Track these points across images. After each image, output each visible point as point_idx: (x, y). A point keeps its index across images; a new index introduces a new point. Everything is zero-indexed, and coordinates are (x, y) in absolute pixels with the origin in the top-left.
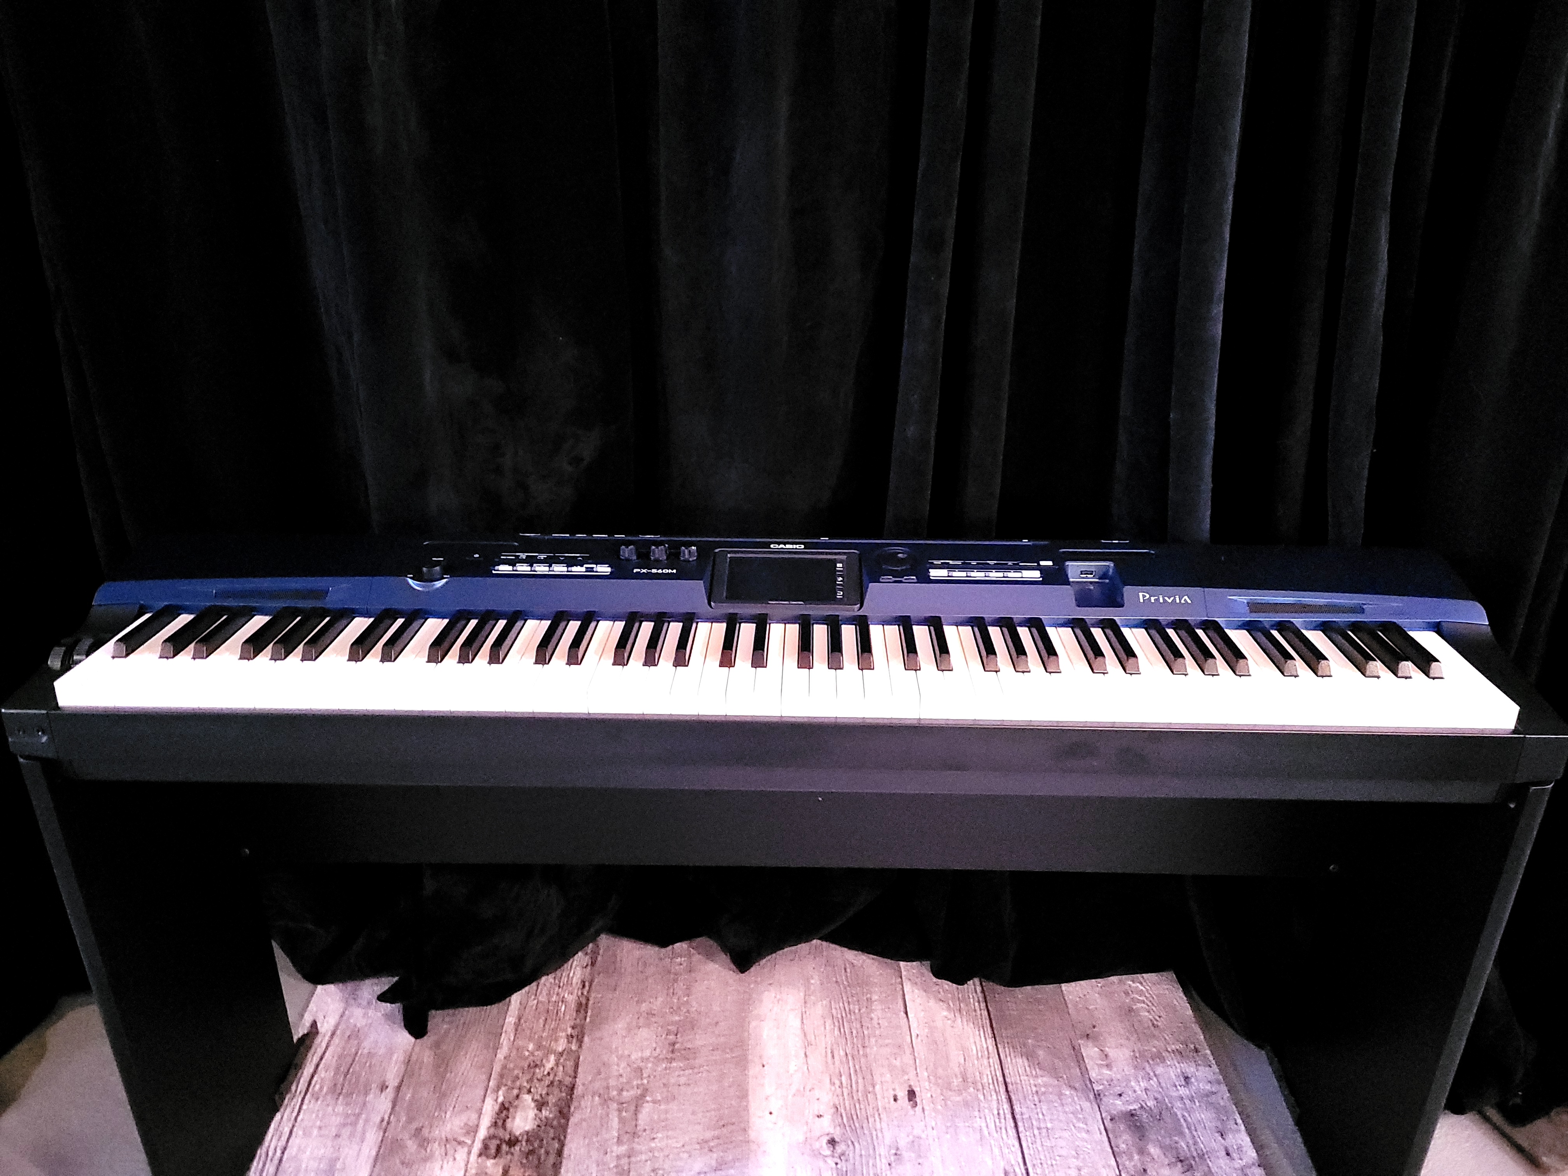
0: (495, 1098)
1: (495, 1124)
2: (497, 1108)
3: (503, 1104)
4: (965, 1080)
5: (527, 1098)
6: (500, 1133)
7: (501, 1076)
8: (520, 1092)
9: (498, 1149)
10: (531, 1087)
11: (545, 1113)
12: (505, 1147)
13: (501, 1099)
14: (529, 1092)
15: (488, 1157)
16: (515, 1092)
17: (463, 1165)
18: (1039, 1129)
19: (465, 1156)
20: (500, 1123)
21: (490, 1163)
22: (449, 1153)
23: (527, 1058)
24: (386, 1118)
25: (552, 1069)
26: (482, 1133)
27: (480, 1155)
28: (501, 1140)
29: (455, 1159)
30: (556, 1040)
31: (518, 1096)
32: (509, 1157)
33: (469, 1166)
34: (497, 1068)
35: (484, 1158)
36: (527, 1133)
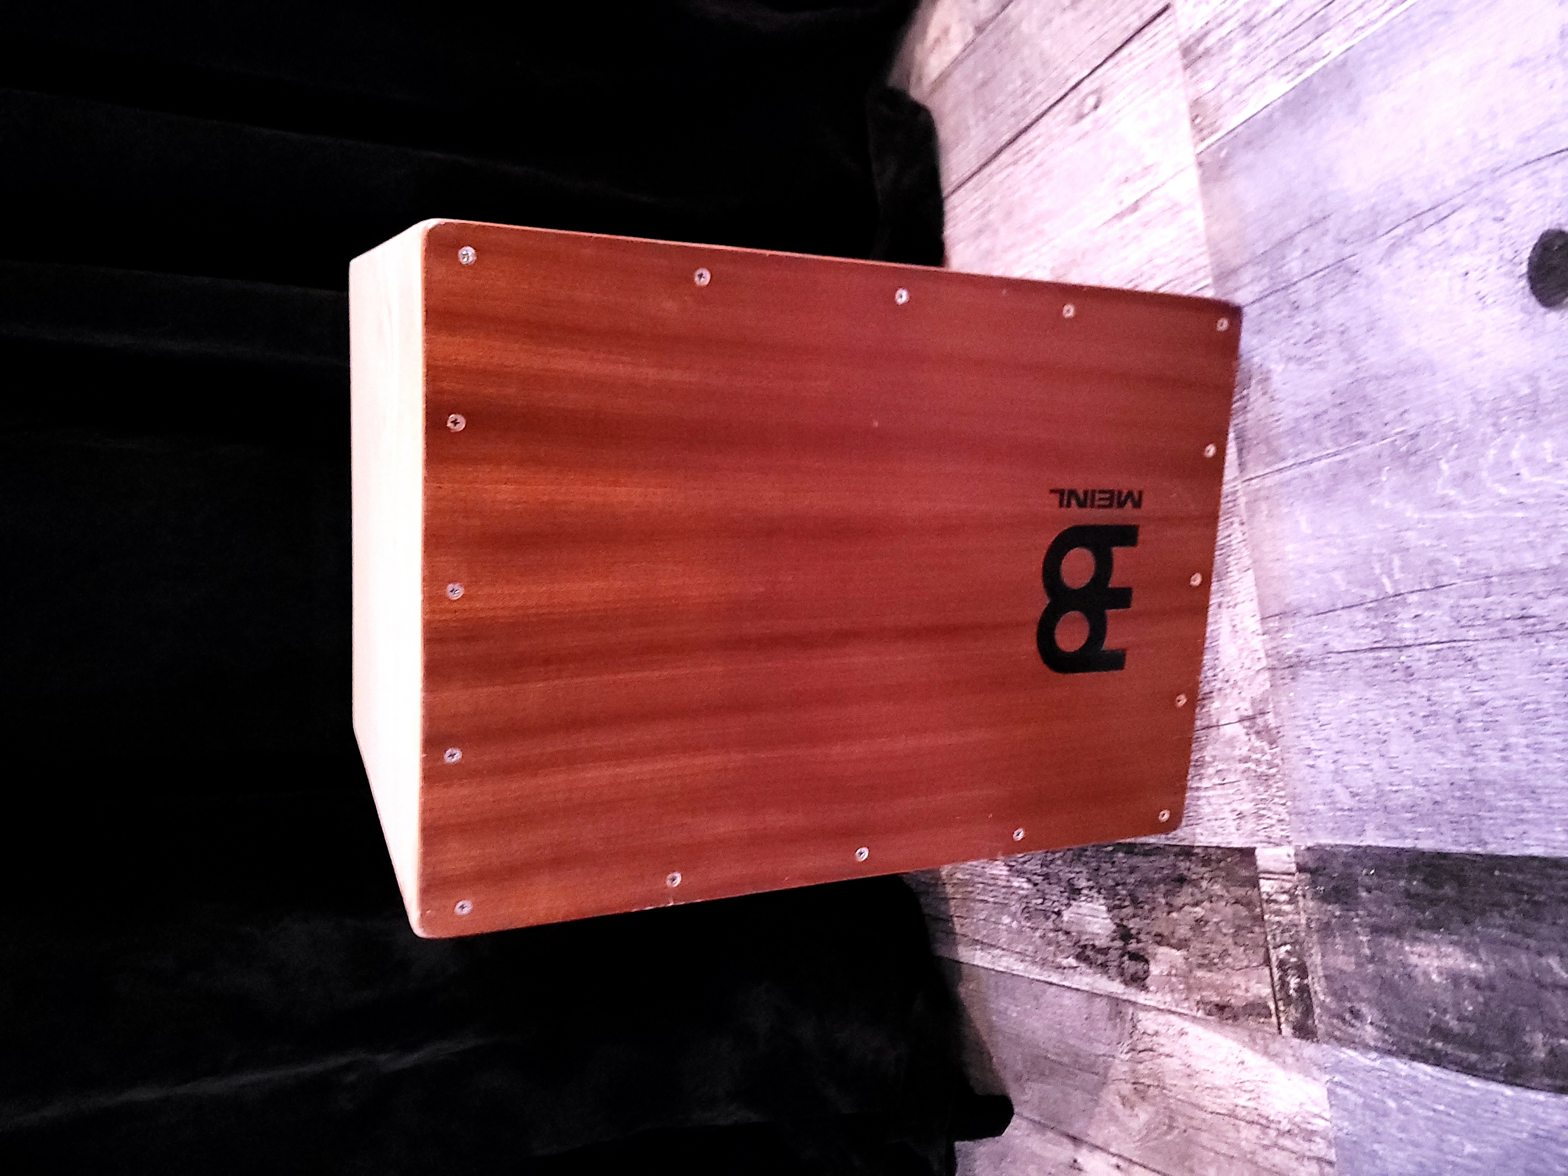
0: (1072, 971)
1: (1104, 966)
2: (1083, 966)
3: (1078, 957)
4: (980, 232)
5: (1066, 916)
6: (1114, 954)
7: (1044, 963)
8: (1061, 930)
9: (1136, 957)
10: (1053, 912)
11: (1082, 883)
12: (1133, 946)
13: (1072, 961)
14: (1059, 914)
15: (1147, 972)
16: (1062, 937)
17: (1163, 1018)
18: (1025, 93)
19: (1151, 1015)
20: (1101, 959)
21: (1155, 970)
22: (1149, 1046)
23: (1020, 922)
24: (1115, 1161)
25: (1029, 880)
26: (1116, 987)
27: (1145, 988)
28: (1122, 956)
29: (1156, 1033)
30: (995, 878)
31: (1067, 933)
32: (1142, 937)
33: (1162, 1007)
34: (1036, 973)
35: (1148, 981)
36: (1109, 910)
